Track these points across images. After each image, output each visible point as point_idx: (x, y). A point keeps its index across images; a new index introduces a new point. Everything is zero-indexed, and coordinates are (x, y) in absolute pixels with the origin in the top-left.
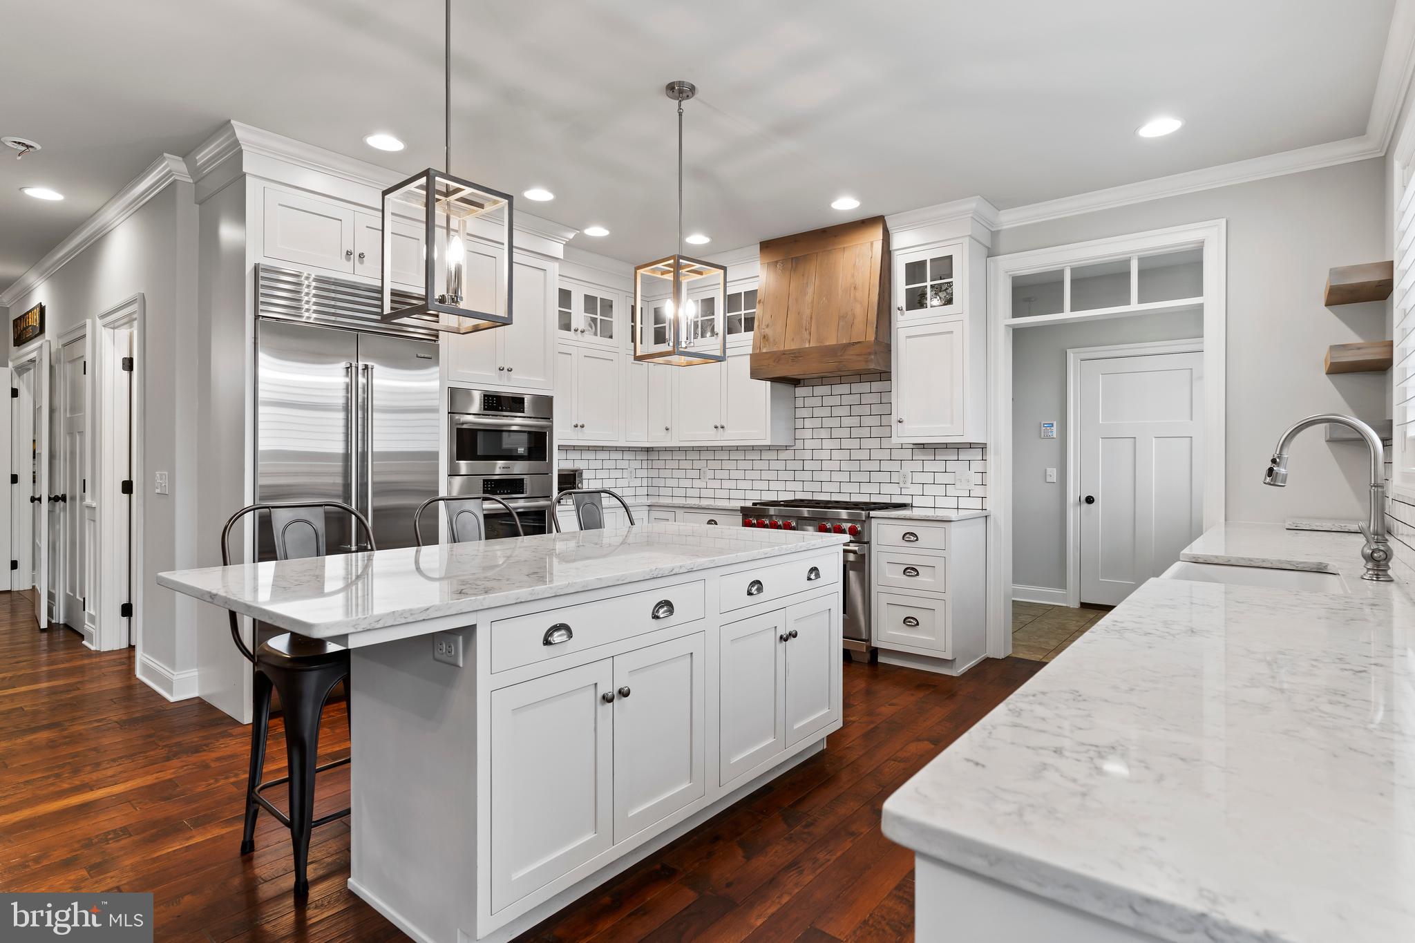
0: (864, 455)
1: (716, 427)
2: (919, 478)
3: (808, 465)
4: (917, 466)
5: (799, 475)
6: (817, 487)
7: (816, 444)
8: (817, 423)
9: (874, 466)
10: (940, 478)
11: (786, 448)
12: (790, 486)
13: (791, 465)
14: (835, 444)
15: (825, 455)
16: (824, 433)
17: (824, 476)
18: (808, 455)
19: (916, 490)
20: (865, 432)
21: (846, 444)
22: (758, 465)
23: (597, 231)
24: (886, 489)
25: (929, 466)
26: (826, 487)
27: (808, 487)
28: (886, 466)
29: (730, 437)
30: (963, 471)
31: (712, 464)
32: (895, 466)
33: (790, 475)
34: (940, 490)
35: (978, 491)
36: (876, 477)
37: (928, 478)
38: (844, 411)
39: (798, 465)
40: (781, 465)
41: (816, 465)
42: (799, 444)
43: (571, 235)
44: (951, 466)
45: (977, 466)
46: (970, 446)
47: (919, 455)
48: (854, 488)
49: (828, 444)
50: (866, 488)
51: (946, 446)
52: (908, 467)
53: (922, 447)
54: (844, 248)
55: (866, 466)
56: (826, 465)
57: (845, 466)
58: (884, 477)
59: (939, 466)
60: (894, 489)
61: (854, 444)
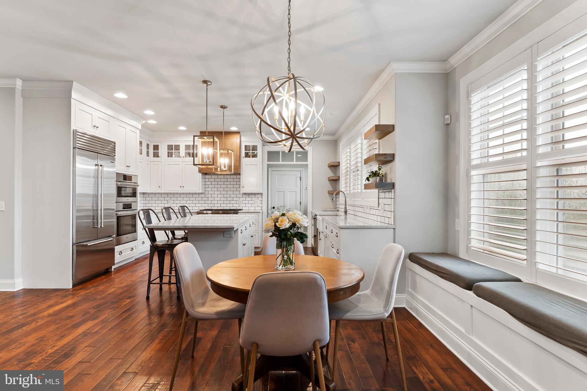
0: (228, 196)
1: (181, 187)
2: (244, 202)
3: (210, 199)
4: (244, 199)
5: (206, 202)
6: (213, 205)
7: (213, 192)
8: (213, 186)
9: (231, 199)
10: (250, 202)
11: (202, 193)
12: (203, 205)
13: (203, 199)
14: (219, 193)
15: (216, 196)
16: (215, 189)
17: (216, 202)
18: (210, 196)
19: (244, 205)
20: (229, 189)
21: (222, 192)
22: (191, 199)
23: (152, 122)
24: (235, 205)
25: (247, 199)
26: (216, 205)
27: (210, 205)
28: (235, 199)
29: (186, 190)
30: (256, 200)
31: (172, 199)
32: (238, 199)
33: (203, 202)
34: (250, 205)
35: (260, 205)
36: (232, 202)
37: (247, 202)
38: (222, 183)
39: (206, 199)
40: (200, 199)
41: (213, 199)
42: (207, 193)
43: (144, 122)
44: (253, 199)
45: (260, 199)
46: (258, 194)
47: (244, 196)
48: (225, 205)
49: (216, 193)
50: (228, 205)
51: (252, 194)
52: (241, 199)
53: (245, 194)
54: (228, 138)
55: (228, 199)
56: (216, 199)
57: (222, 199)
58: (235, 202)
59: (250, 199)
60: (237, 205)
61: (225, 192)
